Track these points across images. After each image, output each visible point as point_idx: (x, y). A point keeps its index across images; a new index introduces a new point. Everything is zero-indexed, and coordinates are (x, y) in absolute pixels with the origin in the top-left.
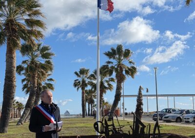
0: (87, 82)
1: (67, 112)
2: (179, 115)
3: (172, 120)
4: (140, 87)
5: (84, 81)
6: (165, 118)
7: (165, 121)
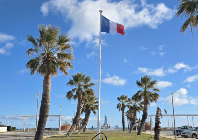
0: (125, 105)
1: (117, 126)
2: (194, 132)
3: (189, 136)
4: (158, 108)
5: (123, 104)
6: (183, 133)
7: (182, 136)
